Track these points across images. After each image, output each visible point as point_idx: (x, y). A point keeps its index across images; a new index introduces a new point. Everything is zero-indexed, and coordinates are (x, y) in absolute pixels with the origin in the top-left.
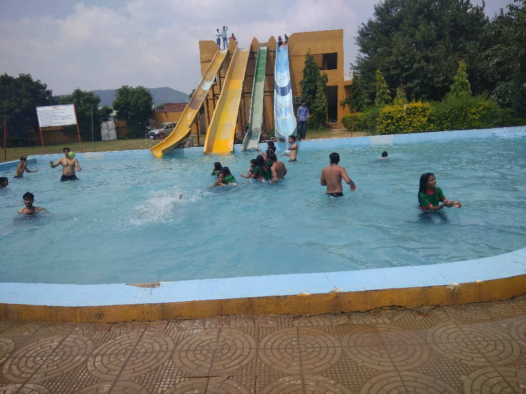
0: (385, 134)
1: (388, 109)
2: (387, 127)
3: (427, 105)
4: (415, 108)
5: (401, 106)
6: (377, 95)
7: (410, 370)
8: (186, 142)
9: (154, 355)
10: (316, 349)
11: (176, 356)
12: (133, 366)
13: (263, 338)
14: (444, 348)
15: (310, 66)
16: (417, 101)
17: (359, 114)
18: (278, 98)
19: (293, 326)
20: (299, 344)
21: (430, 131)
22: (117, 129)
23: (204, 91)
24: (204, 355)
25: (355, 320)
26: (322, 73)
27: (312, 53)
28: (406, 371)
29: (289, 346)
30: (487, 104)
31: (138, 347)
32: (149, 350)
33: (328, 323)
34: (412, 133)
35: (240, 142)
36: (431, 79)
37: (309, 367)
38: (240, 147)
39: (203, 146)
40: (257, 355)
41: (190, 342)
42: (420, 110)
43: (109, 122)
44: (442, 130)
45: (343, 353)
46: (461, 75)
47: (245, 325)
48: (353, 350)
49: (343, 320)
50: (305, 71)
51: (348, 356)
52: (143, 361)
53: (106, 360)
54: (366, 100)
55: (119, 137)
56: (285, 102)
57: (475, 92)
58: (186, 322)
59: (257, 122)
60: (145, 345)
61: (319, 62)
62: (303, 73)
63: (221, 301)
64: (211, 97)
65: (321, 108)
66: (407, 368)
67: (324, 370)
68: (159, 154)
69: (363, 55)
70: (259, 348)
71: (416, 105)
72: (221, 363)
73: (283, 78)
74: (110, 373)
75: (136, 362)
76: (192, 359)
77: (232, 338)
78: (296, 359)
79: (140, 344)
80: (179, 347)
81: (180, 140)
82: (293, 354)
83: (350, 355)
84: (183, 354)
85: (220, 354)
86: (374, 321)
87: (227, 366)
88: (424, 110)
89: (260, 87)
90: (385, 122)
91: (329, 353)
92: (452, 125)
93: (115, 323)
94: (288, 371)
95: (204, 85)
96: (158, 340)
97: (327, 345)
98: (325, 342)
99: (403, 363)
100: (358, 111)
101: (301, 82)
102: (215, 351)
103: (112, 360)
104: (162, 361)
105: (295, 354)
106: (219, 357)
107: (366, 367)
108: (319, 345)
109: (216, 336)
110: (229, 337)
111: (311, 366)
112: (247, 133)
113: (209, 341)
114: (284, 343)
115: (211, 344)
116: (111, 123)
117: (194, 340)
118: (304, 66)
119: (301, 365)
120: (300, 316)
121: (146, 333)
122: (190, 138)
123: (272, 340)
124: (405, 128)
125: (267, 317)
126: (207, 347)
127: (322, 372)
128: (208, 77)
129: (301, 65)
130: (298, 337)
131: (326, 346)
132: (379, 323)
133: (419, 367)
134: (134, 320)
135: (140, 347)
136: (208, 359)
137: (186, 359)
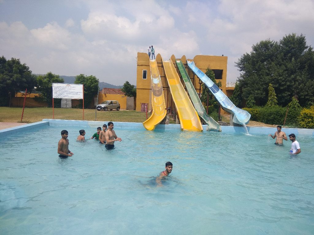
0: (306, 128)
6: (269, 99)
22: (73, 101)
23: (155, 84)
27: (211, 68)
38: (206, 127)
39: (180, 124)
55: (73, 107)
90: (307, 120)
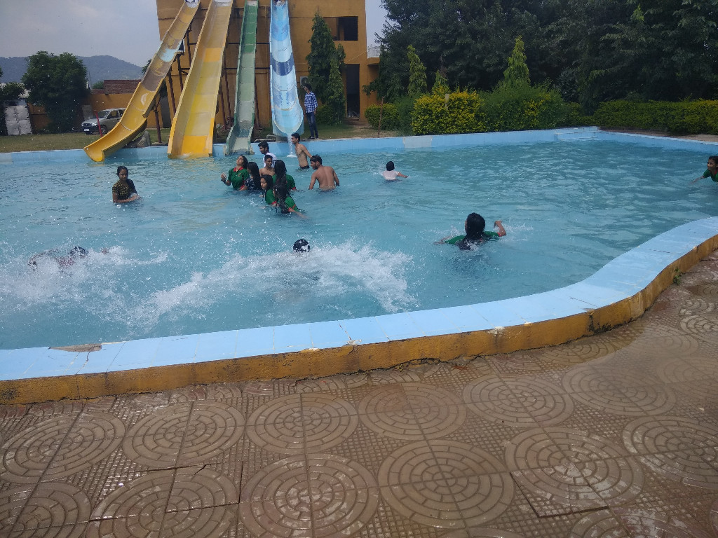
0: (422, 134)
1: (424, 100)
2: (423, 124)
3: (474, 96)
4: (460, 99)
5: (442, 96)
6: (411, 80)
7: (443, 438)
8: (140, 138)
9: (95, 444)
10: (325, 421)
11: (127, 444)
12: (65, 462)
13: (253, 410)
14: (483, 408)
15: (319, 33)
16: (461, 91)
17: (389, 106)
18: (275, 78)
19: (295, 392)
20: (302, 416)
21: (478, 131)
22: (32, 117)
23: (165, 63)
24: (169, 440)
25: (376, 379)
26: (337, 44)
27: (323, 14)
28: (437, 439)
29: (288, 420)
30: (548, 96)
31: (72, 435)
32: (88, 439)
33: (342, 386)
34: (456, 133)
35: (224, 142)
36: (480, 61)
37: (314, 443)
38: (222, 148)
39: (167, 145)
40: (244, 435)
41: (149, 424)
42: (466, 103)
43: (17, 107)
44: (492, 130)
45: (360, 422)
46: (517, 58)
47: (229, 396)
48: (373, 418)
49: (361, 380)
50: (313, 40)
51: (365, 426)
52: (78, 454)
53: (22, 456)
54: (398, 87)
55: (36, 130)
56: (285, 85)
57: (535, 80)
58: (143, 396)
59: (246, 113)
60: (81, 431)
61: (332, 29)
62: (310, 44)
63: (193, 365)
64: (175, 72)
65: (337, 95)
66: (438, 435)
67: (334, 447)
68: (99, 156)
69: (393, 23)
70: (248, 424)
71: (460, 95)
72: (194, 448)
73: (282, 49)
74: (30, 473)
75: (69, 455)
76: (152, 447)
77: (209, 414)
78: (298, 435)
79: (74, 430)
80: (132, 432)
81: (131, 136)
82: (295, 429)
83: (369, 424)
84: (138, 441)
85: (192, 437)
86: (400, 379)
87: (201, 452)
88: (471, 103)
89: (249, 60)
90: (422, 118)
91: (342, 423)
92: (505, 123)
93: (35, 403)
94: (287, 452)
95: (165, 54)
96: (100, 423)
97: (339, 413)
98: (337, 410)
99: (434, 430)
100: (387, 101)
101: (308, 57)
102: (184, 433)
103: (31, 455)
104: (107, 452)
105: (297, 428)
106: (192, 441)
107: (388, 438)
108: (329, 414)
109: (187, 414)
110: (205, 413)
111: (318, 442)
112: (232, 128)
113: (177, 421)
114: (283, 416)
115: (180, 425)
116: (21, 108)
117: (154, 421)
118: (311, 33)
119: (304, 442)
120: (305, 379)
121: (83, 414)
122: (146, 132)
123: (267, 413)
124: (447, 128)
125: (260, 384)
126: (173, 429)
127: (331, 448)
128: (170, 41)
129: (308, 32)
130: (302, 407)
131: (337, 415)
132: (406, 382)
133: (453, 433)
134: (64, 398)
135: (76, 435)
136: (175, 445)
137: (143, 446)
